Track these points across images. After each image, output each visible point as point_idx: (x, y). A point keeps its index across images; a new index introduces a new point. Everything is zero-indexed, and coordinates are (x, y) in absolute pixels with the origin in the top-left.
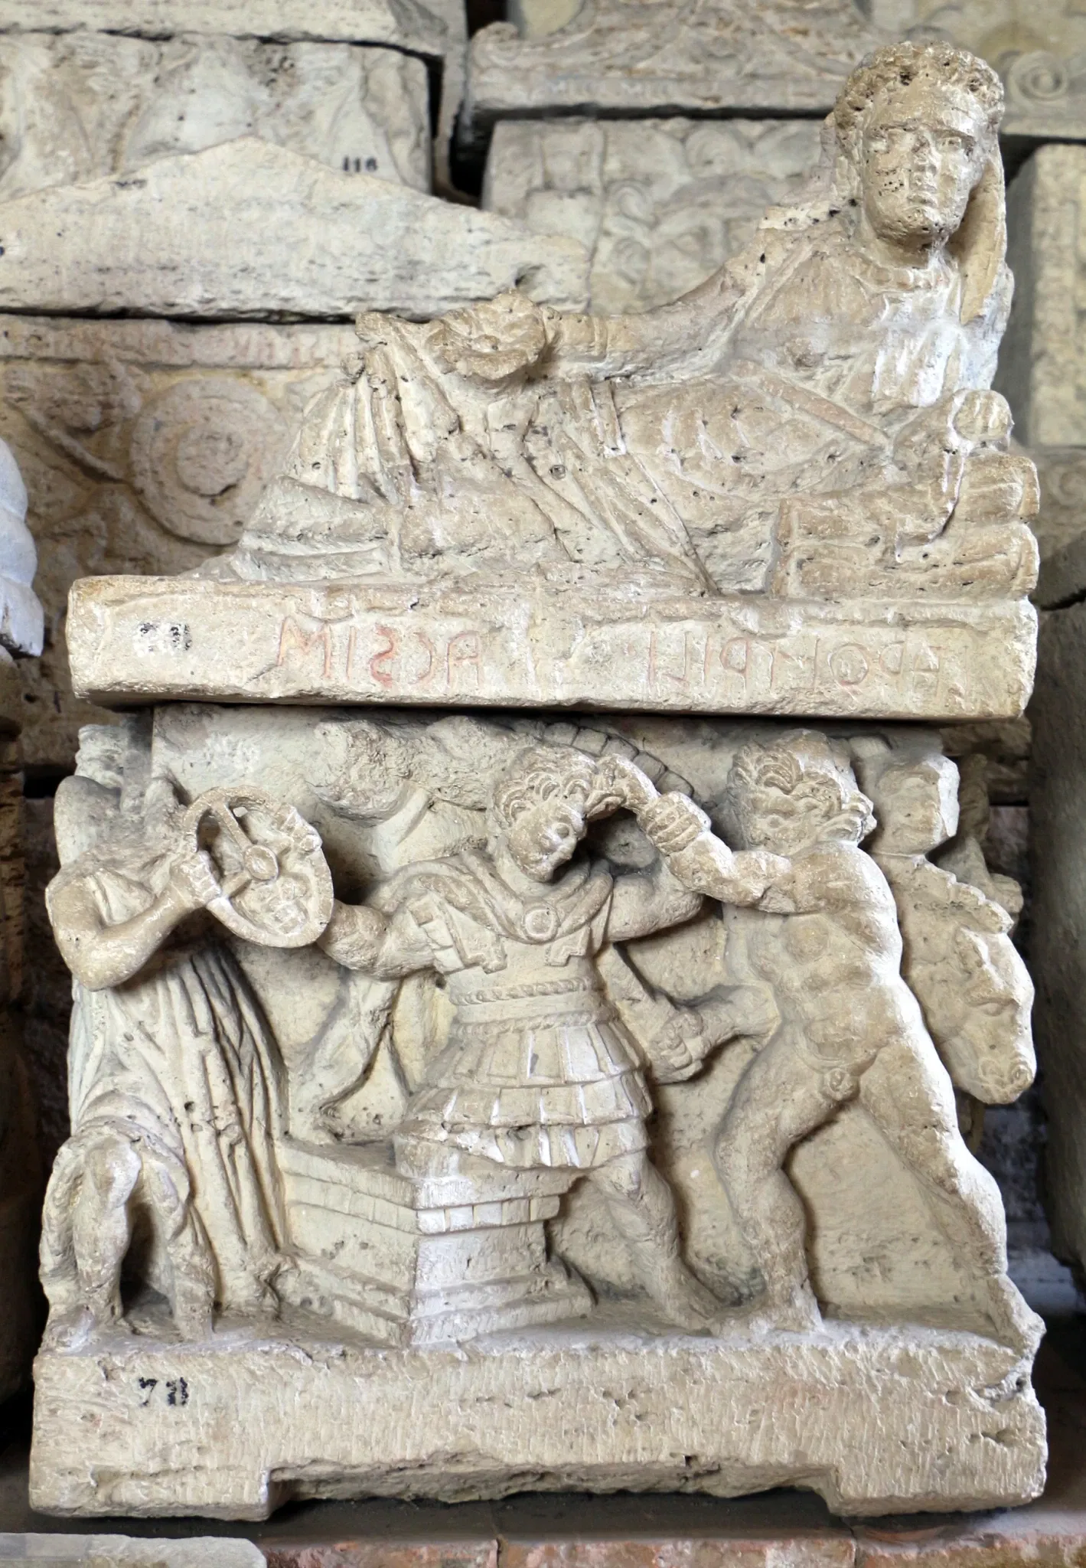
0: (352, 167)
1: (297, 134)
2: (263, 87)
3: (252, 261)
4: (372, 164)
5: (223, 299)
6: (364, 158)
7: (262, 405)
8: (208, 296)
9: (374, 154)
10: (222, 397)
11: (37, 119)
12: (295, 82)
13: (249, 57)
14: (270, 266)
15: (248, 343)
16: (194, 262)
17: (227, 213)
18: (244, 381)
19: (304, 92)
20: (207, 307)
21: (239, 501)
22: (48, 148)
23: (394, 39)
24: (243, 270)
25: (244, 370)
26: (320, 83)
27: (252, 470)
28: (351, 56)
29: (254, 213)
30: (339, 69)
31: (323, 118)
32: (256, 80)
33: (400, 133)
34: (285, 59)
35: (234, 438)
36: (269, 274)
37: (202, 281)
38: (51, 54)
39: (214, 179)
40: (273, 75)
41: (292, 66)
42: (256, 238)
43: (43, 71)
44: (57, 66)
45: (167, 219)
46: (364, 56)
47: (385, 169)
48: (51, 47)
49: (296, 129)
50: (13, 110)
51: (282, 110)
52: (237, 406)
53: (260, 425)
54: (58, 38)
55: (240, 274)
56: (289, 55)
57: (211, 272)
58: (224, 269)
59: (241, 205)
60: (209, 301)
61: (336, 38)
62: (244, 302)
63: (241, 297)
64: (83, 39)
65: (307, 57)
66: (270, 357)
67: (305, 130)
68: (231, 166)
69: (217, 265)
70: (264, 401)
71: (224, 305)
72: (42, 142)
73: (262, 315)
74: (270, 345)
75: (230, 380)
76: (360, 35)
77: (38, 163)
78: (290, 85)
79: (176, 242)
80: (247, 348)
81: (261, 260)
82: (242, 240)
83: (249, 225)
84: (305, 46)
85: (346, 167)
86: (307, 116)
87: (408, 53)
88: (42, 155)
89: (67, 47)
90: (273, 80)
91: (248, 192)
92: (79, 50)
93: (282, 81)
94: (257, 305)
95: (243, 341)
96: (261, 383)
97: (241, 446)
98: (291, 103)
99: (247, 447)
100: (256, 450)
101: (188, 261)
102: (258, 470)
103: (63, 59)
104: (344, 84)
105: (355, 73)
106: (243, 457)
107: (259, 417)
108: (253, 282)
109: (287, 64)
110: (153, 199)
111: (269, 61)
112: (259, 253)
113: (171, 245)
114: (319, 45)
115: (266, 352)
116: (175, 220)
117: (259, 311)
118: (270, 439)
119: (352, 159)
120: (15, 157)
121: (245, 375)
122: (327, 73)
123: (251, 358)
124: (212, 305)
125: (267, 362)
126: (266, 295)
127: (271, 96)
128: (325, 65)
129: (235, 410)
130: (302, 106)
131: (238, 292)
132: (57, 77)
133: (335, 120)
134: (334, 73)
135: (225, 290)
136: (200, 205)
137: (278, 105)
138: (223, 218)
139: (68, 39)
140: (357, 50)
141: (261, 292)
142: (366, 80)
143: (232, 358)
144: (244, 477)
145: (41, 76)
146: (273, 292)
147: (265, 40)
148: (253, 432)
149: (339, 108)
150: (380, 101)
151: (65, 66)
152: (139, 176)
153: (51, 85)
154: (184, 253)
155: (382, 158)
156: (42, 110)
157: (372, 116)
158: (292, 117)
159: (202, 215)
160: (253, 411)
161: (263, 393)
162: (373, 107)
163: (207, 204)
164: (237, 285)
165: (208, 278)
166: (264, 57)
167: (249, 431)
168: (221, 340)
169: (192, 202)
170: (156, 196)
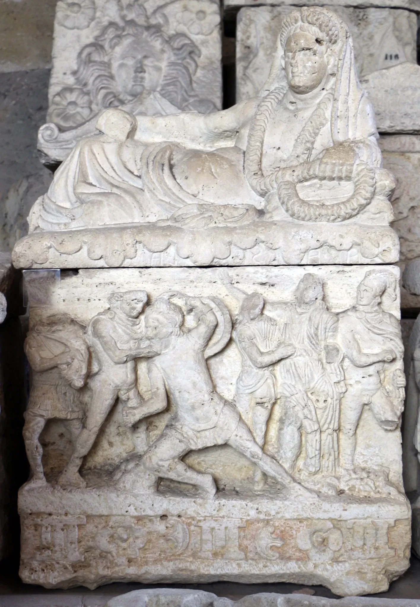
0: (389, 58)
1: (367, 45)
2: (355, 27)
3: (409, 111)
4: (397, 57)
5: (398, 126)
6: (394, 54)
7: (410, 168)
8: (392, 125)
9: (398, 53)
10: (395, 164)
11: (265, 40)
12: (368, 24)
13: (350, 14)
14: (416, 113)
15: (405, 142)
16: (387, 112)
17: (399, 92)
18: (403, 157)
19: (370, 28)
20: (391, 129)
21: (400, 204)
22: (268, 52)
23: (406, 6)
24: (405, 115)
25: (403, 153)
26: (377, 24)
27: (405, 192)
28: (390, 14)
29: (409, 92)
30: (385, 18)
31: (377, 38)
32: (353, 24)
33: (407, 44)
34: (364, 15)
35: (399, 180)
36: (415, 116)
37: (390, 119)
38: (271, 15)
39: (395, 79)
40: (360, 22)
41: (367, 18)
42: (410, 102)
43: (267, 22)
44: (273, 19)
45: (377, 95)
46: (395, 13)
47: (402, 59)
48: (271, 12)
49: (366, 43)
50: (255, 37)
51: (362, 36)
52: (400, 167)
53: (409, 174)
54: (274, 8)
55: (404, 116)
56: (366, 13)
57: (393, 116)
58: (398, 114)
59: (404, 89)
60: (392, 127)
61: (384, 6)
62: (406, 127)
63: (405, 125)
64: (284, 8)
65: (373, 14)
66: (413, 148)
67: (370, 43)
68: (402, 74)
69: (396, 113)
70: (411, 165)
71: (398, 128)
72: (266, 50)
73: (411, 132)
74: (414, 143)
75: (397, 157)
76: (393, 5)
77: (264, 58)
78: (365, 26)
79: (380, 104)
80: (405, 145)
81: (413, 111)
82: (405, 103)
83: (408, 97)
84: (373, 10)
85: (386, 58)
86: (371, 38)
87: (411, 11)
88: (266, 55)
89: (278, 11)
90: (359, 24)
91: (407, 84)
92: (283, 13)
93: (363, 23)
94: (411, 128)
95: (403, 142)
96: (409, 158)
97: (402, 182)
98: (365, 33)
99: (404, 183)
100: (407, 184)
101: (384, 111)
102: (408, 192)
103: (276, 16)
104: (386, 24)
105: (391, 20)
106: (402, 187)
107: (409, 171)
108: (409, 119)
109: (365, 17)
110: (371, 87)
111: (358, 16)
112: (412, 108)
113: (378, 105)
114: (378, 9)
115: (412, 146)
116: (380, 96)
117: (411, 130)
118: (413, 180)
119: (389, 55)
120: (256, 56)
121: (402, 155)
122: (379, 20)
123: (406, 149)
124: (393, 128)
125: (412, 150)
126: (414, 124)
127: (358, 30)
128: (380, 17)
129: (400, 169)
130: (369, 33)
131: (403, 123)
132: (273, 24)
133: (382, 39)
134: (383, 20)
135: (398, 122)
136: (389, 89)
137: (361, 34)
138: (398, 94)
139: (279, 9)
140: (392, 10)
141: (412, 123)
142: (394, 23)
143: (399, 149)
144: (402, 195)
145: (267, 23)
146: (417, 123)
147: (356, 7)
148: (406, 177)
149: (384, 34)
150: (400, 31)
151: (276, 19)
152: (366, 78)
153: (271, 27)
154: (383, 108)
155: (401, 55)
156: (266, 37)
157: (397, 37)
158: (365, 38)
159: (390, 93)
160: (407, 169)
161: (410, 162)
162: (397, 33)
163: (392, 89)
164: (403, 120)
165: (392, 118)
166: (356, 15)
167: (405, 177)
168: (395, 142)
169: (386, 88)
170: (373, 86)
